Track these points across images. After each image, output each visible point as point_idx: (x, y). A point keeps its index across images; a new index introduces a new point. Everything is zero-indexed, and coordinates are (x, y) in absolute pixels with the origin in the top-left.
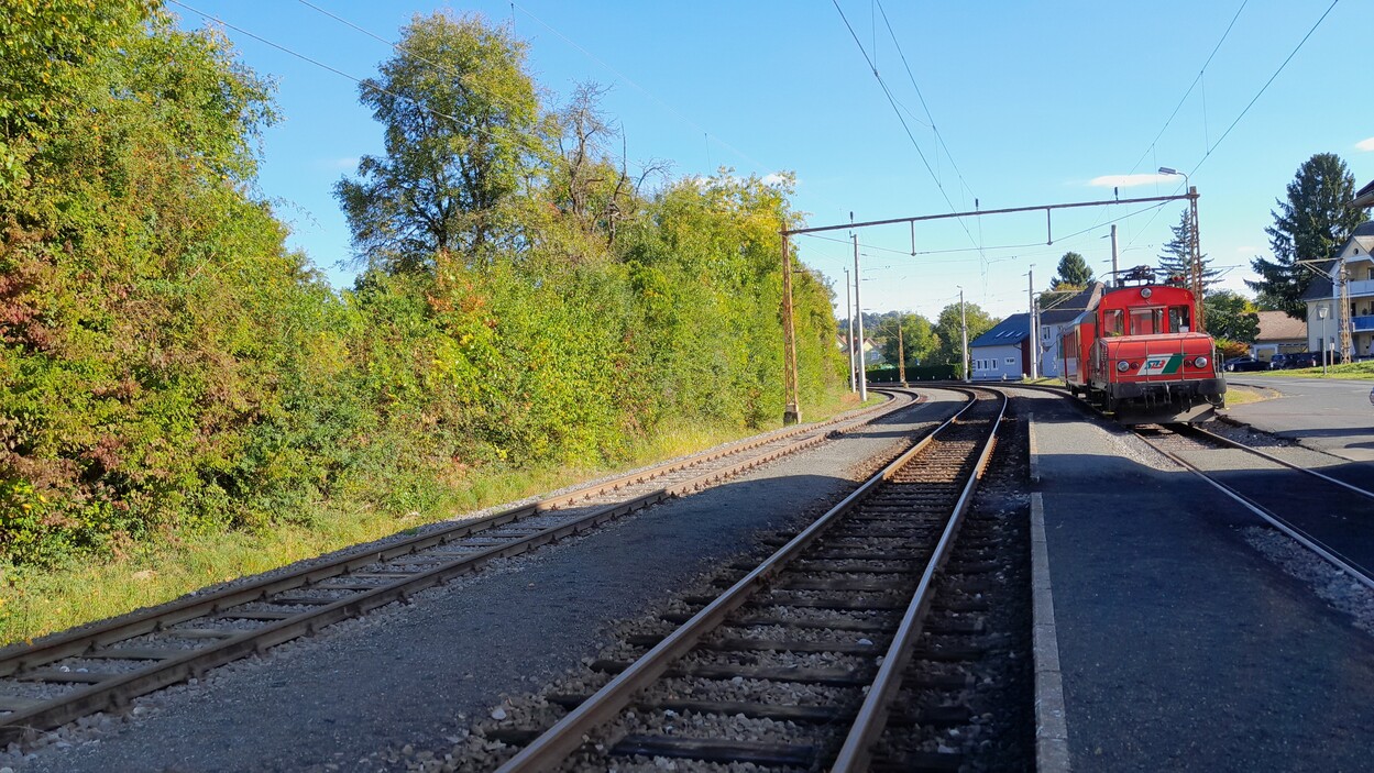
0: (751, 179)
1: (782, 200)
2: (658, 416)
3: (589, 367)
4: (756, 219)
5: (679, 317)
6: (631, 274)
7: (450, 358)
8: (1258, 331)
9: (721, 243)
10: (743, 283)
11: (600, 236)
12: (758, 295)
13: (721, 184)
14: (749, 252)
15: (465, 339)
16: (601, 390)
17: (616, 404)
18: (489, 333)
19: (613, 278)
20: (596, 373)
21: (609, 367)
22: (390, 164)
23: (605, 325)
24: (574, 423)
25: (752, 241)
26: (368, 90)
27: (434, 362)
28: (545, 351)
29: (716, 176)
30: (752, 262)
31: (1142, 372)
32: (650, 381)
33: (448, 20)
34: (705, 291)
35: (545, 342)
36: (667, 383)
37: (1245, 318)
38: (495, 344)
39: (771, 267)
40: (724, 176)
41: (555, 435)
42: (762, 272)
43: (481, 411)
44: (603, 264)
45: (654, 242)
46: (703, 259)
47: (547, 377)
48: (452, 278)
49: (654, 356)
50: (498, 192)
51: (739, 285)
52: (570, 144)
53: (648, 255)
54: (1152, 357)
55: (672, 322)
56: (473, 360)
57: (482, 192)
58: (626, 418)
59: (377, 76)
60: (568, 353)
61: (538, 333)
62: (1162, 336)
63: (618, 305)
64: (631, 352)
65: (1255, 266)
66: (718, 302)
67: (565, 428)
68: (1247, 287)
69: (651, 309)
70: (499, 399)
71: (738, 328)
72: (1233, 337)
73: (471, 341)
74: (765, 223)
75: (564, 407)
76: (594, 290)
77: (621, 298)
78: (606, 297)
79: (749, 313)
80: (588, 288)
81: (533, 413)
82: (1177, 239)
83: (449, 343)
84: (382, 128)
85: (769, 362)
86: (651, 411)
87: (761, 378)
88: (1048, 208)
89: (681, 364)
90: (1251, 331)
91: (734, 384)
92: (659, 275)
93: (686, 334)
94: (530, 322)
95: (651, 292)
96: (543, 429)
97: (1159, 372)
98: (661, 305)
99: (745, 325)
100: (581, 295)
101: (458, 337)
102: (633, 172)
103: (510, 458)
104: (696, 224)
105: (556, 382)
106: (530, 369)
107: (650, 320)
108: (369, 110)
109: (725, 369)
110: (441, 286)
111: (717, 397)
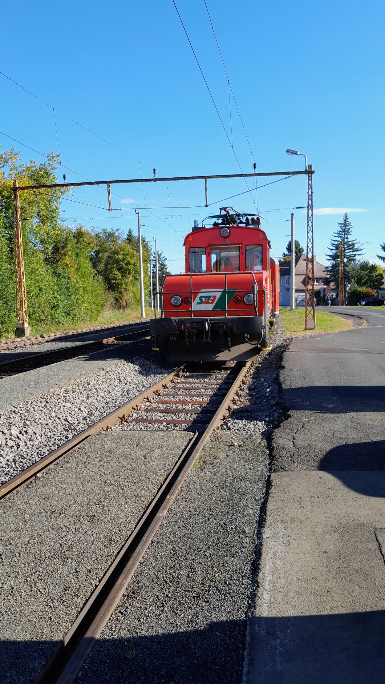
8: (383, 283)
37: (376, 276)
54: (205, 292)
65: (383, 248)
68: (378, 259)
72: (370, 286)
82: (341, 230)
90: (379, 283)
97: (209, 308)
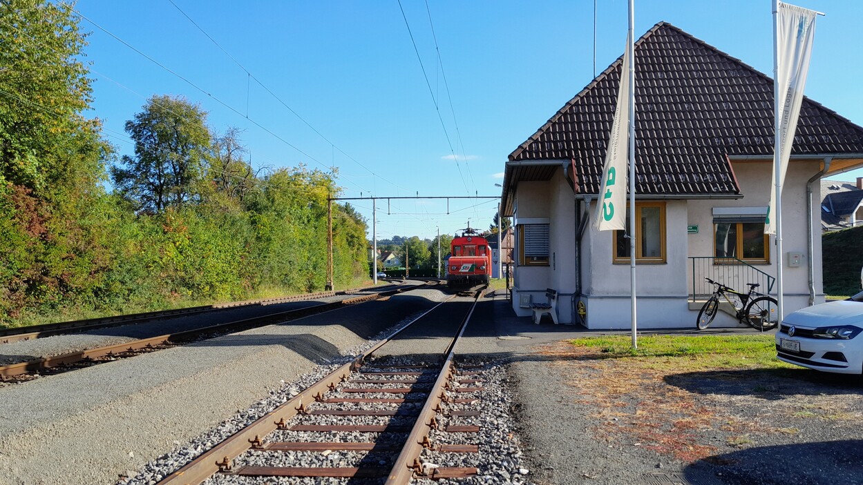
0: (315, 171)
1: (331, 181)
2: (260, 283)
3: (229, 258)
4: (317, 191)
5: (272, 237)
6: (251, 217)
7: (172, 252)
9: (298, 201)
10: (309, 221)
11: (237, 199)
12: (316, 228)
13: (300, 171)
14: (313, 206)
15: (178, 244)
16: (234, 269)
17: (240, 276)
18: (187, 242)
19: (242, 218)
20: (232, 261)
21: (238, 258)
22: (137, 160)
23: (237, 240)
24: (221, 282)
25: (314, 201)
26: (129, 125)
27: (165, 252)
28: (210, 250)
29: (298, 167)
30: (314, 211)
31: (462, 270)
32: (257, 266)
33: (171, 99)
34: (287, 225)
35: (210, 246)
36: (265, 268)
38: (190, 246)
39: (322, 214)
40: (302, 168)
41: (212, 286)
42: (318, 217)
43: (183, 274)
44: (237, 212)
45: (263, 201)
46: (287, 210)
47: (211, 262)
48: (173, 218)
49: (259, 255)
50: (189, 178)
51: (306, 222)
52: (224, 152)
53: (259, 207)
54: (465, 265)
55: (269, 240)
56: (181, 252)
57: (182, 177)
58: (245, 282)
59: (132, 119)
60: (220, 252)
61: (208, 242)
62: (477, 257)
63: (243, 231)
64: (249, 252)
66: (294, 230)
67: (217, 284)
69: (259, 233)
70: (191, 269)
71: (303, 243)
73: (180, 245)
74: (321, 192)
75: (217, 275)
76: (233, 224)
77: (245, 228)
78: (238, 227)
79: (310, 236)
80: (230, 223)
81: (204, 276)
83: (171, 245)
84: (133, 142)
85: (320, 260)
86: (257, 280)
87: (314, 268)
88: (448, 198)
89: (273, 260)
91: (300, 270)
92: (264, 218)
93: (275, 246)
94: (204, 237)
95: (260, 226)
96: (207, 283)
97: (467, 271)
98: (264, 231)
99: (307, 241)
100: (227, 226)
101: (174, 243)
102: (255, 168)
103: (192, 295)
104: (284, 192)
105: (215, 263)
106: (203, 258)
107: (258, 239)
108: (129, 135)
109: (295, 262)
110: (168, 221)
111: (291, 276)
